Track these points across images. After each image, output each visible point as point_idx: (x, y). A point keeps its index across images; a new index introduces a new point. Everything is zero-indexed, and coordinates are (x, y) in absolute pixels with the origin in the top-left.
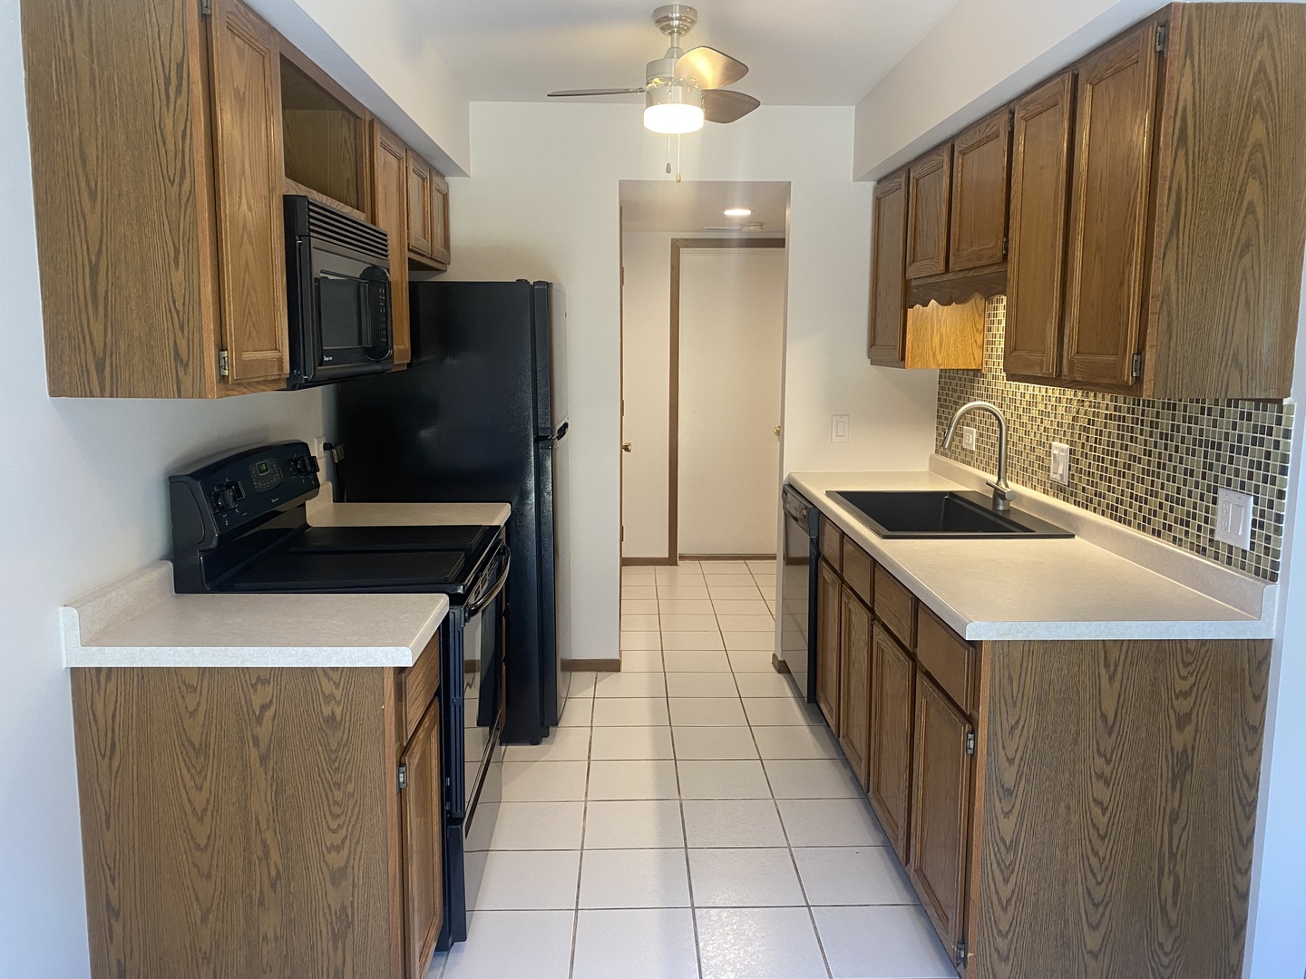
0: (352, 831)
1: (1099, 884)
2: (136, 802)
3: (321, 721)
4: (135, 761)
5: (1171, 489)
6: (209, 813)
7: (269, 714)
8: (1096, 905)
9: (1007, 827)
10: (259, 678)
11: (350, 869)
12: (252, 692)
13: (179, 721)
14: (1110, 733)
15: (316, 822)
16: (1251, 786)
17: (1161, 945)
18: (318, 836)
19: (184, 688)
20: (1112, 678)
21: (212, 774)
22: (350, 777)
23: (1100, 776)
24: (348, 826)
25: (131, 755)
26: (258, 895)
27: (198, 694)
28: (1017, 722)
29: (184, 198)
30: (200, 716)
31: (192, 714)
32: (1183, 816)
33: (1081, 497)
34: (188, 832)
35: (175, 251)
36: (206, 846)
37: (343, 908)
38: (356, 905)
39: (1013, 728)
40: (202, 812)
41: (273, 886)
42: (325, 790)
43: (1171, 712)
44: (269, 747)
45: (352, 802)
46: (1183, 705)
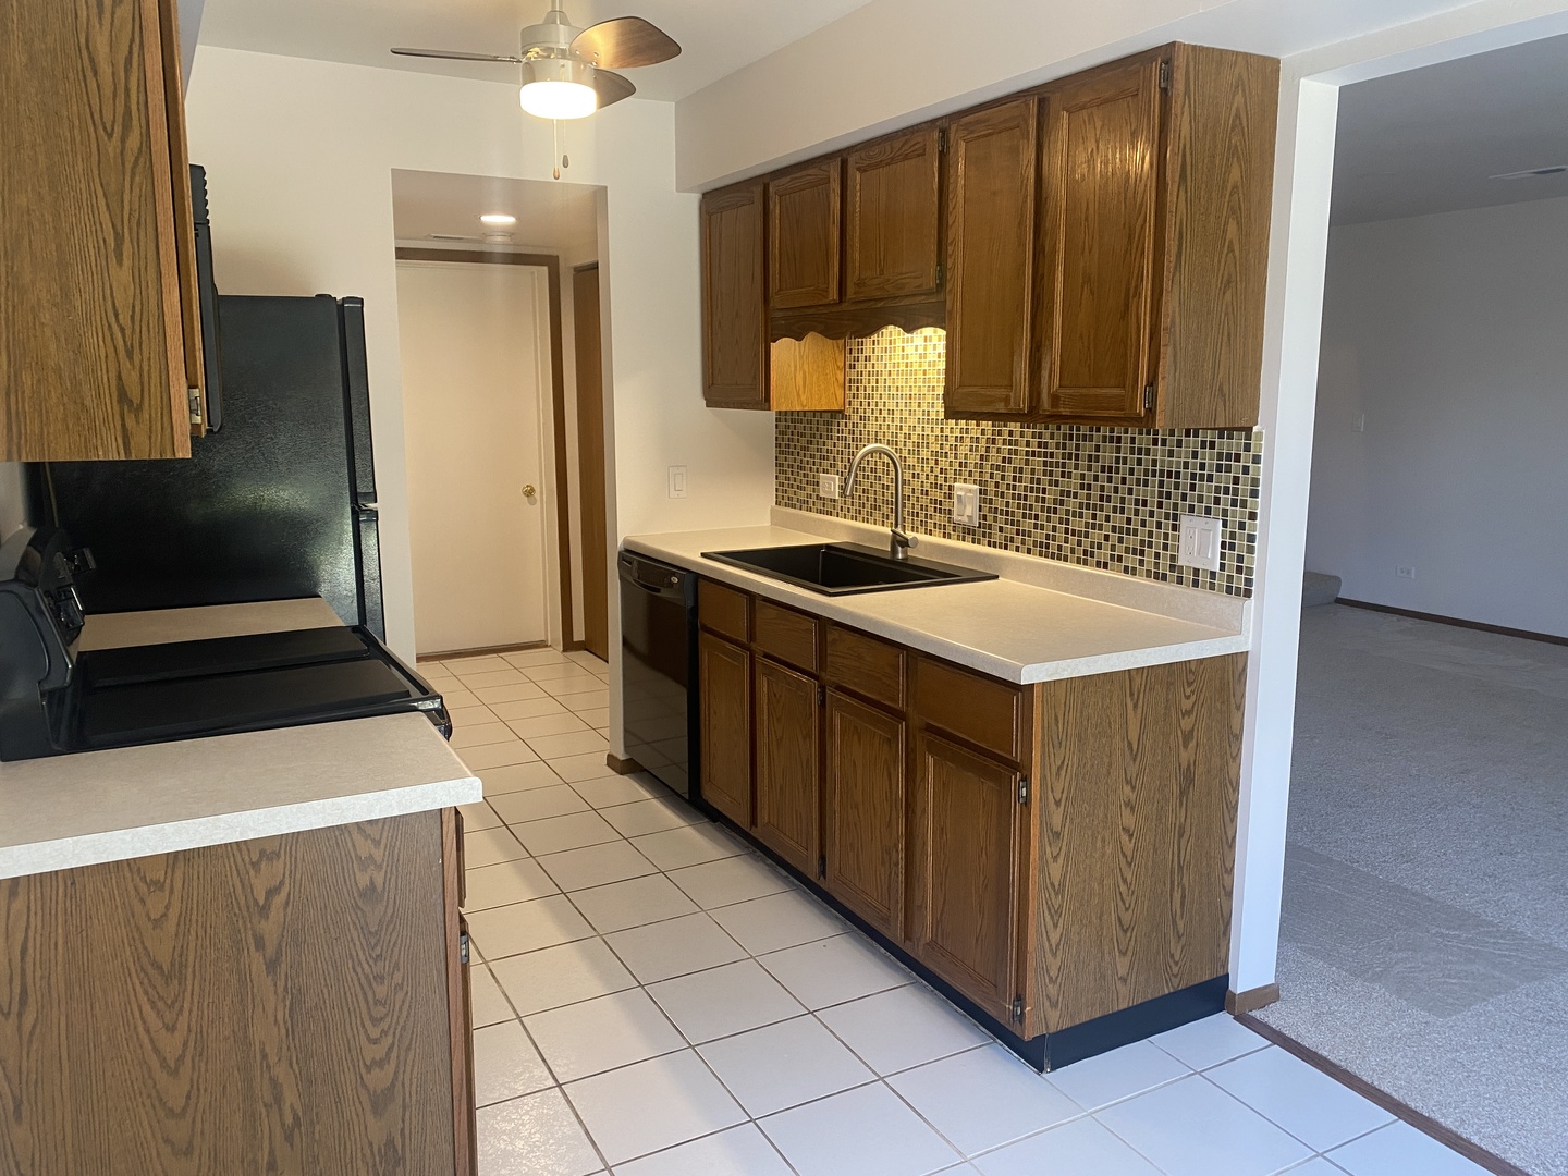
0: (401, 1036)
1: (1127, 909)
2: (66, 1073)
3: (356, 895)
4: (63, 1010)
5: (1119, 520)
6: (188, 1060)
7: (279, 900)
8: (1125, 931)
9: (1056, 870)
10: (262, 852)
11: (399, 1085)
12: (252, 873)
13: (137, 937)
14: (1134, 760)
15: (350, 1035)
16: (1234, 791)
17: (1172, 956)
18: (354, 1053)
19: (143, 888)
20: (1135, 706)
21: (192, 1003)
22: (397, 964)
23: (1127, 804)
24: (396, 1029)
25: (55, 1005)
26: (266, 1158)
27: (167, 892)
28: (1063, 763)
29: (130, 160)
30: (171, 925)
31: (157, 923)
32: (1188, 828)
33: (997, 537)
34: (154, 1094)
35: (116, 240)
36: (184, 1109)
37: (390, 1142)
38: (407, 1132)
39: (1059, 769)
40: (177, 1061)
41: (289, 1138)
42: (362, 988)
43: (1179, 732)
44: (280, 945)
45: (400, 995)
46: (1187, 723)
